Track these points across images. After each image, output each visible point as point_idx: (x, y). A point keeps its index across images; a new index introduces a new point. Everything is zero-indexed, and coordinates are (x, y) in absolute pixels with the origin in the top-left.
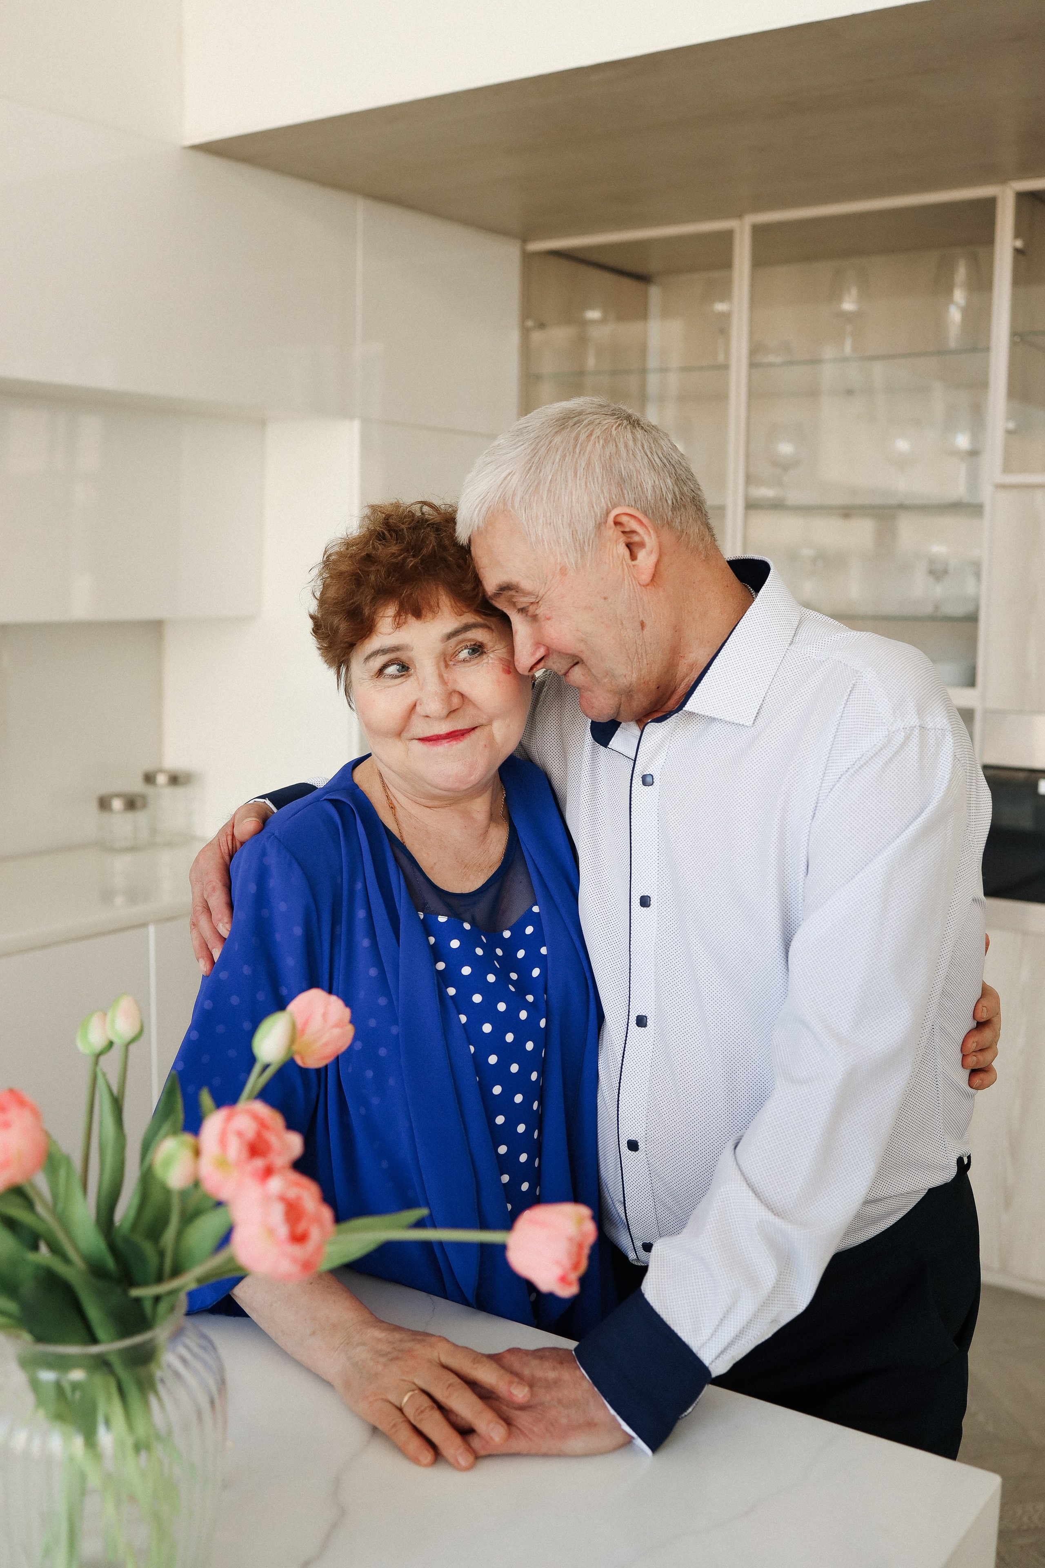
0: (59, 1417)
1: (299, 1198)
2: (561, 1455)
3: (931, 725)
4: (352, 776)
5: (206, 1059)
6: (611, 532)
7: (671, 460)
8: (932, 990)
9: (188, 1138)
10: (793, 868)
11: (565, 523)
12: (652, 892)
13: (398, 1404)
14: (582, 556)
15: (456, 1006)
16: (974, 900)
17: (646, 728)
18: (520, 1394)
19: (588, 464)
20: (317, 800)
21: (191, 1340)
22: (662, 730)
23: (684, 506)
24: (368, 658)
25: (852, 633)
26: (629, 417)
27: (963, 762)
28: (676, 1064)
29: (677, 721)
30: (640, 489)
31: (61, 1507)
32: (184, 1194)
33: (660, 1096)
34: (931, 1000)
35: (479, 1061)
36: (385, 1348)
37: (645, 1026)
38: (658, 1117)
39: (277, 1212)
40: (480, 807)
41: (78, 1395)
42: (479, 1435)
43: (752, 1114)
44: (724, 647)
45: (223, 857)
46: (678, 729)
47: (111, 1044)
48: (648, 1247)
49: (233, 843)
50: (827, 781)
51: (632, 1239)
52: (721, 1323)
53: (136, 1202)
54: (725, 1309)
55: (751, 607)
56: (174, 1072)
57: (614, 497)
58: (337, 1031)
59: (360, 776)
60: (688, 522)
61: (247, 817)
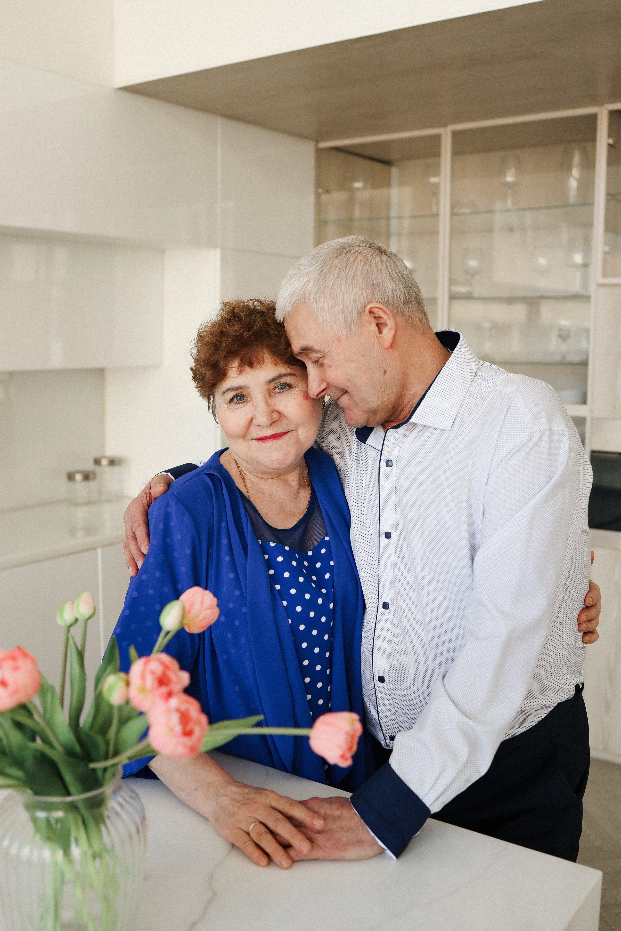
0: (49, 839)
1: (187, 710)
2: (342, 860)
3: (556, 428)
4: (219, 459)
5: (133, 626)
6: (367, 317)
7: (403, 275)
8: (559, 584)
9: (122, 675)
10: (475, 514)
11: (339, 311)
12: (392, 529)
13: (247, 831)
14: (350, 331)
15: (280, 595)
16: (583, 531)
17: (387, 432)
18: (318, 824)
19: (354, 276)
20: (199, 474)
21: (125, 793)
22: (397, 434)
23: (411, 302)
24: (224, 393)
25: (509, 375)
26: (379, 249)
27: (575, 450)
28: (406, 631)
29: (406, 428)
30: (384, 292)
31: (50, 892)
32: (120, 708)
33: (397, 650)
34: (558, 590)
35: (294, 628)
36: (239, 797)
37: (388, 608)
38: (396, 663)
39: (175, 718)
40: (293, 478)
41: (59, 826)
42: (294, 848)
43: (451, 661)
44: (433, 384)
45: (144, 507)
46: (407, 433)
47: (77, 620)
48: (392, 738)
49: (150, 499)
50: (494, 462)
51: (383, 733)
52: (436, 781)
53: (92, 712)
54: (438, 773)
55: (449, 360)
56: (114, 636)
57: (369, 296)
58: (209, 611)
59: (224, 460)
60: (413, 311)
61: (159, 483)
